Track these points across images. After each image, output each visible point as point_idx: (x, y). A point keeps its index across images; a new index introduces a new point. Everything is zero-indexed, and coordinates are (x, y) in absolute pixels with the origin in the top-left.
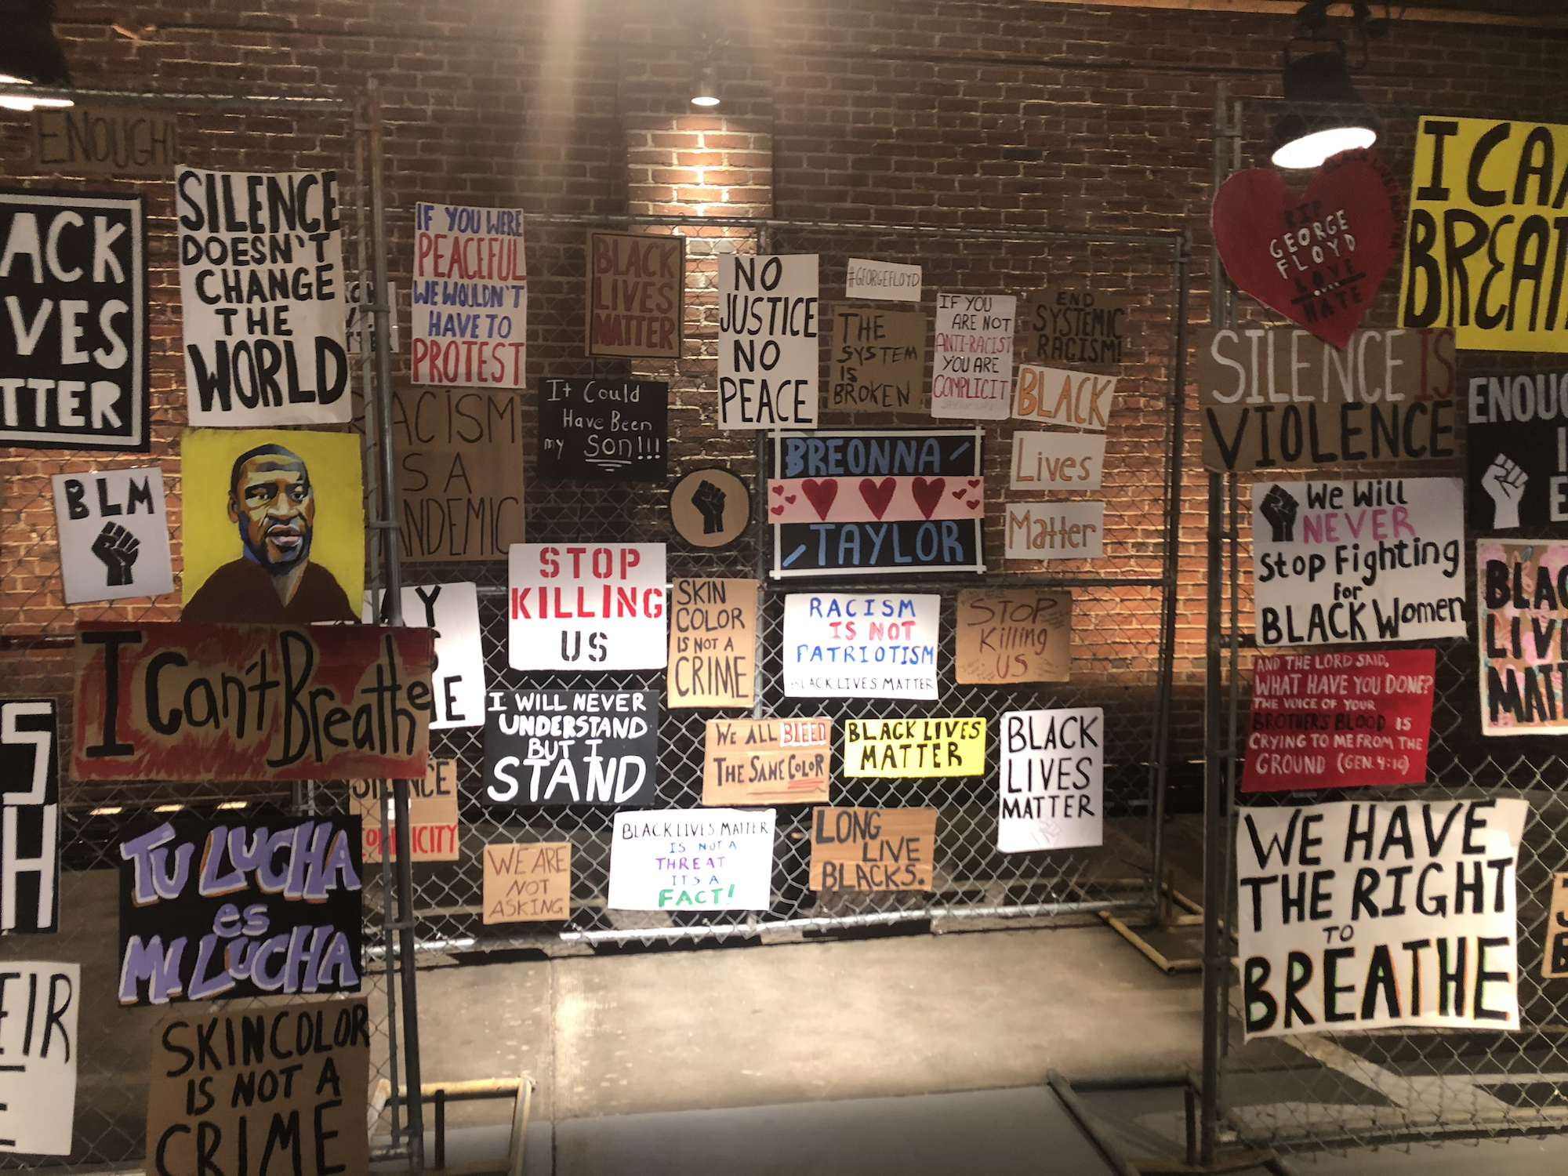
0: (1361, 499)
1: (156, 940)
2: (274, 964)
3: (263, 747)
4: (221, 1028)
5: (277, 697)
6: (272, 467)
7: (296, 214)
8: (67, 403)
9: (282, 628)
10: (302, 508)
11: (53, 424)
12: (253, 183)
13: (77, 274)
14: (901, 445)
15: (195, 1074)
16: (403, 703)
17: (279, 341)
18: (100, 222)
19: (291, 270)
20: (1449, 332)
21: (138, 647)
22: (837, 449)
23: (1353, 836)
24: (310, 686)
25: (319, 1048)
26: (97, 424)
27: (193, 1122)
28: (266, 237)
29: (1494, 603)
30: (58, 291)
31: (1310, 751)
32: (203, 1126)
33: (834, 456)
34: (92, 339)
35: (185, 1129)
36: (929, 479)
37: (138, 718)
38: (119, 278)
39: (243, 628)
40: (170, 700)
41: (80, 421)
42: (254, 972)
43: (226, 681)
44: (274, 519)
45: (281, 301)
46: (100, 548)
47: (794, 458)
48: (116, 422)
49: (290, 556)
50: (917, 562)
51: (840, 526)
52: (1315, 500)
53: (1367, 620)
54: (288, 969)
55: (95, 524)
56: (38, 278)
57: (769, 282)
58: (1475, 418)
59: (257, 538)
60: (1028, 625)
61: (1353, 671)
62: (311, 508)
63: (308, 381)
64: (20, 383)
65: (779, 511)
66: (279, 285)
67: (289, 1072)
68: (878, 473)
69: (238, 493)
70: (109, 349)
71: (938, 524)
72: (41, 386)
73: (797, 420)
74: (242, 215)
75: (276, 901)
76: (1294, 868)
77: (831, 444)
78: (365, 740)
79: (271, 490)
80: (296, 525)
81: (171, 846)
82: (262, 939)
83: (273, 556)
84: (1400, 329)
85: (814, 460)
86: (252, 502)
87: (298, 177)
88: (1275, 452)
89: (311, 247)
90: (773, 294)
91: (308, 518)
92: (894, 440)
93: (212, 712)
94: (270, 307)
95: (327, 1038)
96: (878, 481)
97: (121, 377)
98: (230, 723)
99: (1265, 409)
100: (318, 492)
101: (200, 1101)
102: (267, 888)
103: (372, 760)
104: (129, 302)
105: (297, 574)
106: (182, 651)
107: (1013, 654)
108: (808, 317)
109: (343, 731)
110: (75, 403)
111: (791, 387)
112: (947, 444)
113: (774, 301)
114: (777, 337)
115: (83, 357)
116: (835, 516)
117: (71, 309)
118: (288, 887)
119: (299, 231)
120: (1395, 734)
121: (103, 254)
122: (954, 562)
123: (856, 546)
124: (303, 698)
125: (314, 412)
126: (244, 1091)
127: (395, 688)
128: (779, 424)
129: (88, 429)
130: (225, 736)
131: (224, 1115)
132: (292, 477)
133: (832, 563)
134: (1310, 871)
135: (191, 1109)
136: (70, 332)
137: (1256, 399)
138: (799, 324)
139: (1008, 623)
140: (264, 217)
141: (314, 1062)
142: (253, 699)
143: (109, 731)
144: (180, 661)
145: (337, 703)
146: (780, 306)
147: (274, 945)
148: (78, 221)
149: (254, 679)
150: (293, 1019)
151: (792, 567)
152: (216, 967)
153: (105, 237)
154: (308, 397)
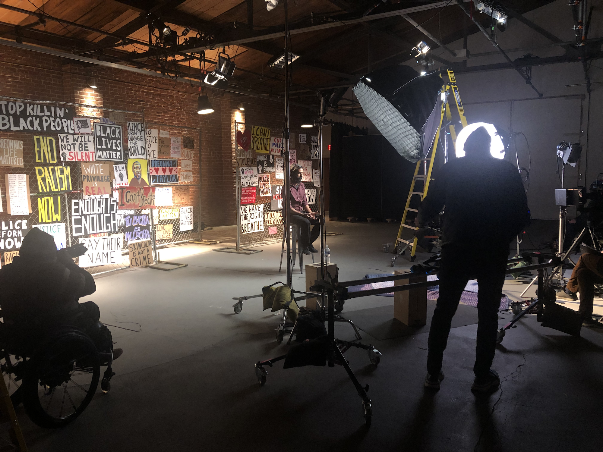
0: (249, 169)
1: (128, 232)
2: (141, 235)
3: (139, 204)
4: (136, 244)
5: (140, 197)
6: (137, 164)
7: (137, 129)
8: (114, 155)
9: (140, 187)
10: (140, 170)
11: (113, 158)
12: (132, 123)
13: (115, 136)
14: (167, 162)
15: (134, 251)
16: (152, 198)
17: (136, 146)
18: (117, 129)
19: (137, 136)
20: (255, 150)
21: (125, 190)
22: (159, 162)
23: (250, 209)
24: (143, 196)
25: (147, 247)
26: (118, 158)
27: (134, 258)
28: (134, 131)
29: (260, 182)
30: (113, 139)
31: (246, 199)
32: (136, 258)
33: (158, 163)
34: (116, 146)
35: (134, 259)
36: (171, 168)
37: (125, 201)
38: (119, 137)
39: (136, 187)
40: (128, 198)
41: (116, 158)
42: (139, 236)
43: (134, 195)
44: (137, 172)
45: (136, 141)
46: (120, 176)
47: (153, 164)
48: (120, 158)
49: (139, 177)
50: (170, 182)
51: (160, 175)
52: (246, 170)
53: (250, 183)
54: (143, 236)
55: (119, 172)
56: (110, 137)
57: (149, 134)
58: (258, 160)
59: (136, 174)
60: (184, 192)
61: (249, 190)
62: (141, 170)
63: (140, 152)
64: (109, 152)
65: (151, 173)
66: (136, 139)
67: (144, 250)
68: (164, 167)
69: (133, 168)
70: (118, 147)
71: (172, 175)
72: (111, 152)
73: (154, 157)
74: (131, 129)
75: (141, 226)
76: (245, 213)
77: (158, 161)
78: (149, 203)
79: (137, 168)
80: (140, 173)
81: (129, 219)
82: (139, 232)
83: (137, 177)
84: (251, 150)
85: (156, 164)
86: (135, 169)
87: (137, 123)
88: (242, 164)
89: (139, 133)
90: (150, 135)
91: (141, 172)
92: (166, 161)
93: (133, 199)
94: (135, 141)
95: (147, 246)
96: (164, 168)
97: (120, 151)
98: (135, 201)
99: (241, 159)
100: (142, 168)
101: (135, 255)
102: (140, 224)
103: (150, 206)
104: (120, 140)
105: (140, 179)
106: (130, 191)
107: (182, 197)
108: (156, 140)
109: (146, 202)
110: (115, 155)
111: (153, 152)
112: (173, 162)
113: (150, 137)
114: (151, 143)
115: (115, 148)
116: (159, 174)
117: (114, 141)
118: (142, 224)
119: (138, 131)
120: (253, 197)
121: (117, 133)
122: (175, 182)
123: (162, 179)
124: (142, 197)
125: (141, 157)
126: (139, 253)
127: (151, 196)
128: (151, 158)
129: (117, 159)
130: (134, 203)
131: (138, 256)
132: (139, 166)
133: (159, 182)
134: (246, 214)
135: (134, 256)
136: (114, 145)
137: (240, 158)
138: (154, 141)
139: (181, 192)
140: (133, 129)
141: (146, 248)
142: (137, 197)
143: (122, 203)
144: (129, 192)
145: (146, 198)
146: (151, 137)
147: (141, 233)
148: (114, 129)
149: (137, 195)
150: (143, 243)
151: (154, 183)
152: (135, 236)
153: (117, 131)
154: (140, 154)
